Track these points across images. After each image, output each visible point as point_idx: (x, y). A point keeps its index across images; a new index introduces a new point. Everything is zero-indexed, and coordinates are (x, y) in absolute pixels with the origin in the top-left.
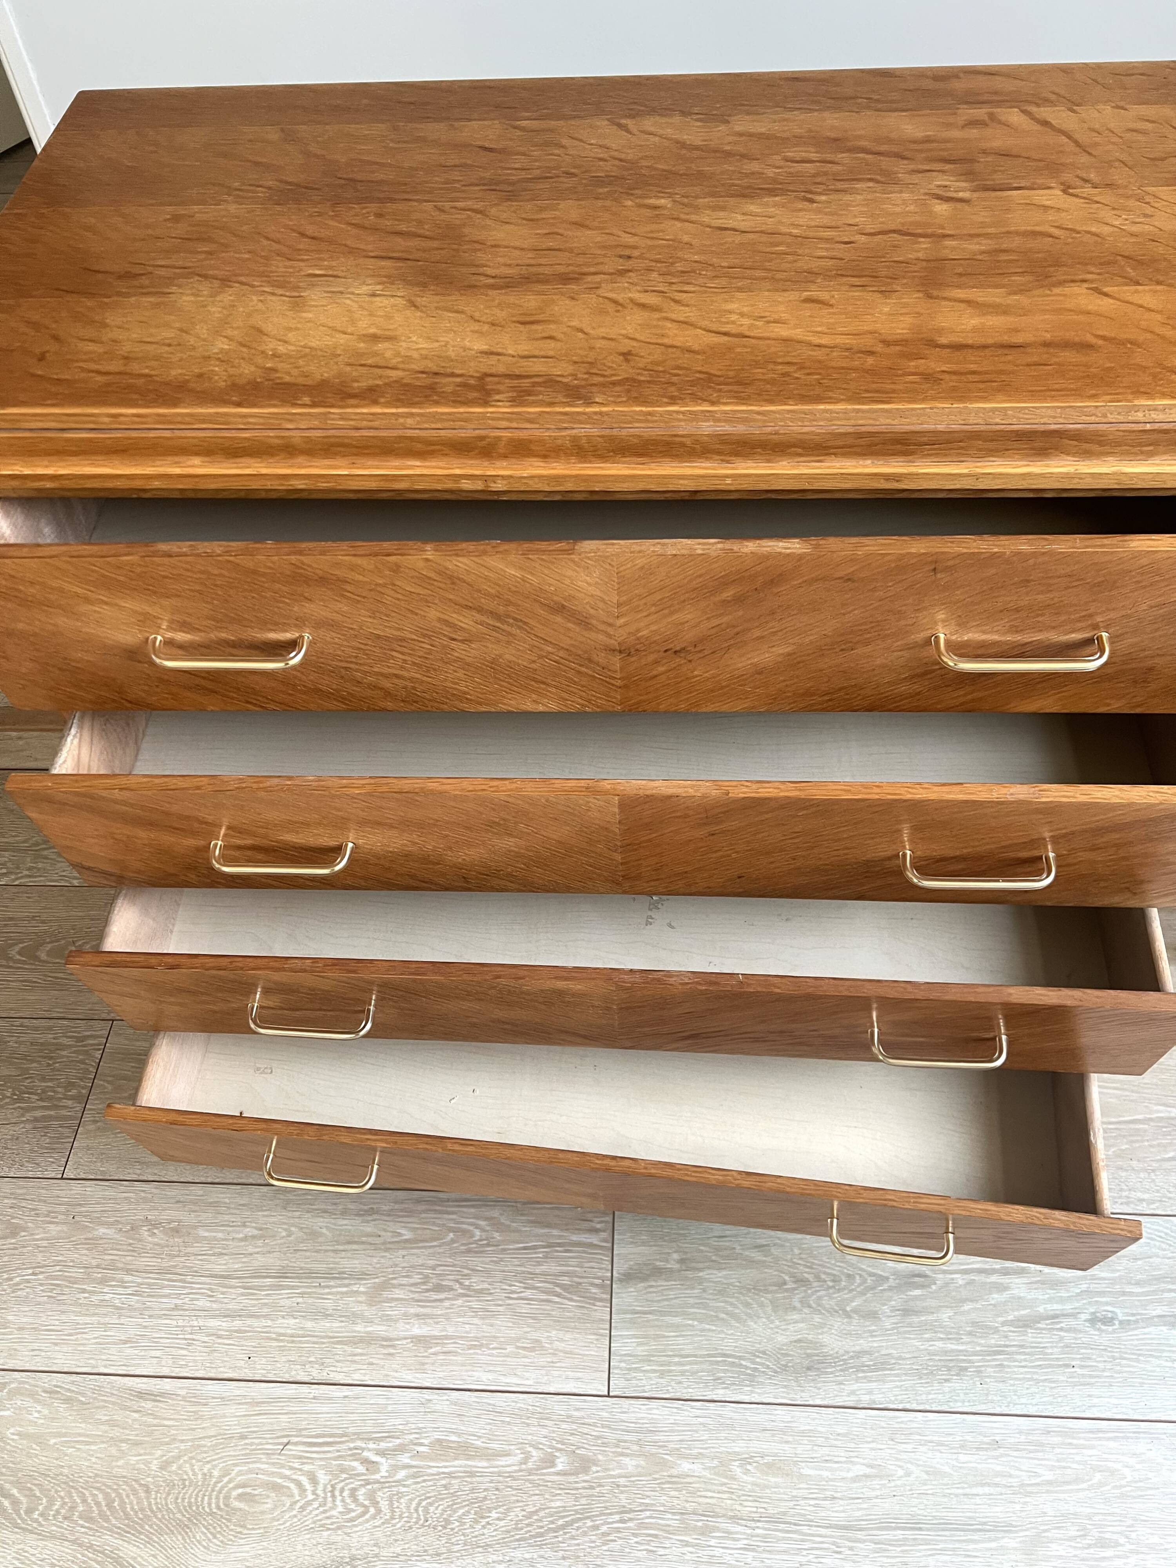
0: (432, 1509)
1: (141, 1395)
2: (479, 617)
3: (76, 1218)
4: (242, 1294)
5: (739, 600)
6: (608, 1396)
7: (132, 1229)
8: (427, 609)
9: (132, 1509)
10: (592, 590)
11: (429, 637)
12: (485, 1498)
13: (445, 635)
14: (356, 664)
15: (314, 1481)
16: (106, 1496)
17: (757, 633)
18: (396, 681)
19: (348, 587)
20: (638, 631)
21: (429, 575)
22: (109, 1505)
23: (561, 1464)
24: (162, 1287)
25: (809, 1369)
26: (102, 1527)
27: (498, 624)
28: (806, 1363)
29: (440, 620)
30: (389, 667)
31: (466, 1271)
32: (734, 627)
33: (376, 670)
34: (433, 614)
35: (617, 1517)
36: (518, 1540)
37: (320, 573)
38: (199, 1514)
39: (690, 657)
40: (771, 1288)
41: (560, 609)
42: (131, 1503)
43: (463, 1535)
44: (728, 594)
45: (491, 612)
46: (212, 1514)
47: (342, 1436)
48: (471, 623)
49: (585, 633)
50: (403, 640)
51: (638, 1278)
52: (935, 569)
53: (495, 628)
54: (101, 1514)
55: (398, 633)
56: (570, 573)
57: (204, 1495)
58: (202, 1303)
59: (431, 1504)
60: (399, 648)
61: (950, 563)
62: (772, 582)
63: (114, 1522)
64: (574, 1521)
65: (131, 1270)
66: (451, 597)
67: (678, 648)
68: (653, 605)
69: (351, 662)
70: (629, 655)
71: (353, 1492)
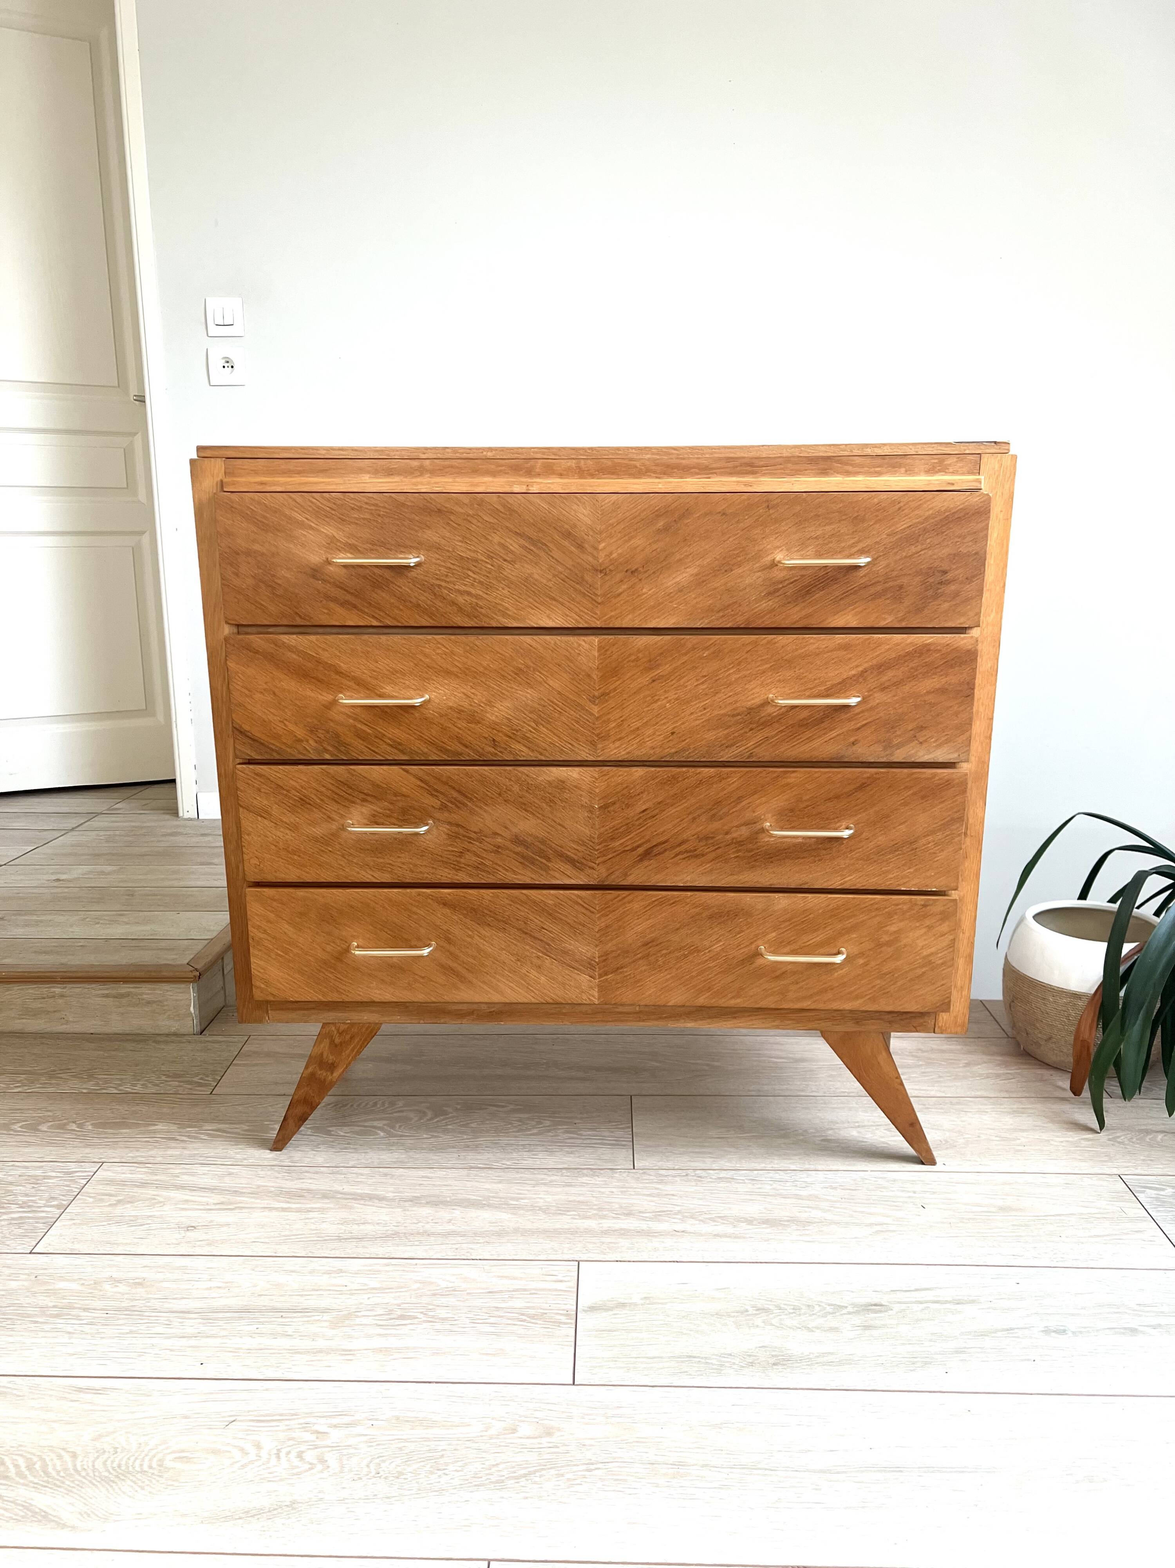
0: (383, 1465)
1: (80, 1390)
2: (522, 542)
3: (39, 1278)
4: (200, 1323)
5: (666, 529)
6: (574, 1384)
7: (95, 1283)
8: (493, 535)
9: (54, 1469)
10: (586, 519)
11: (492, 558)
12: (442, 1456)
13: (501, 557)
14: (446, 581)
15: (258, 1446)
16: (28, 1460)
17: (678, 557)
18: (467, 598)
19: (452, 518)
20: (611, 553)
21: (499, 508)
22: (29, 1468)
23: (525, 1429)
24: (118, 1319)
25: (774, 1364)
26: (18, 1483)
27: (532, 548)
28: (772, 1361)
29: (500, 544)
30: (465, 585)
31: (430, 1307)
32: (665, 551)
33: (457, 587)
34: (496, 539)
35: (585, 1467)
36: (476, 1486)
37: (439, 506)
38: (129, 1473)
39: (640, 576)
40: (733, 1314)
41: (568, 535)
42: (54, 1465)
43: (417, 1483)
44: (661, 524)
45: (530, 538)
46: (143, 1472)
47: (293, 1415)
48: (517, 547)
49: (582, 556)
50: (476, 561)
51: (603, 1309)
52: (768, 506)
53: (530, 551)
54: (20, 1474)
55: (473, 554)
56: (575, 507)
57: (136, 1459)
58: (160, 1329)
59: (384, 1461)
60: (473, 568)
61: (775, 502)
62: (683, 516)
63: (31, 1478)
64: (535, 1472)
65: (89, 1309)
66: (508, 525)
67: (633, 569)
68: (619, 532)
69: (443, 580)
70: (606, 574)
71: (300, 1455)
